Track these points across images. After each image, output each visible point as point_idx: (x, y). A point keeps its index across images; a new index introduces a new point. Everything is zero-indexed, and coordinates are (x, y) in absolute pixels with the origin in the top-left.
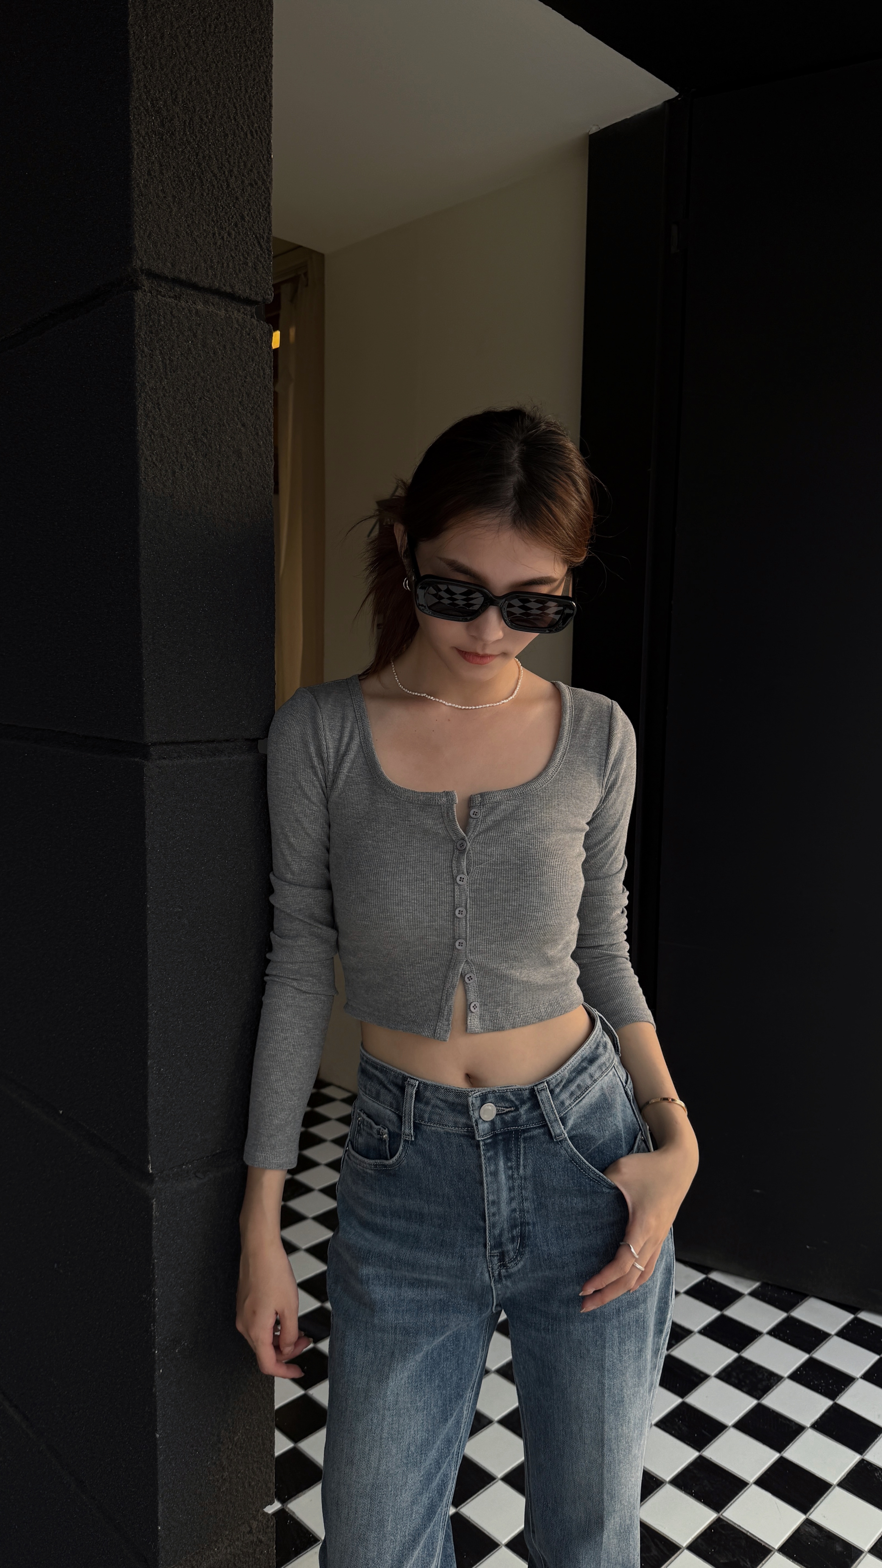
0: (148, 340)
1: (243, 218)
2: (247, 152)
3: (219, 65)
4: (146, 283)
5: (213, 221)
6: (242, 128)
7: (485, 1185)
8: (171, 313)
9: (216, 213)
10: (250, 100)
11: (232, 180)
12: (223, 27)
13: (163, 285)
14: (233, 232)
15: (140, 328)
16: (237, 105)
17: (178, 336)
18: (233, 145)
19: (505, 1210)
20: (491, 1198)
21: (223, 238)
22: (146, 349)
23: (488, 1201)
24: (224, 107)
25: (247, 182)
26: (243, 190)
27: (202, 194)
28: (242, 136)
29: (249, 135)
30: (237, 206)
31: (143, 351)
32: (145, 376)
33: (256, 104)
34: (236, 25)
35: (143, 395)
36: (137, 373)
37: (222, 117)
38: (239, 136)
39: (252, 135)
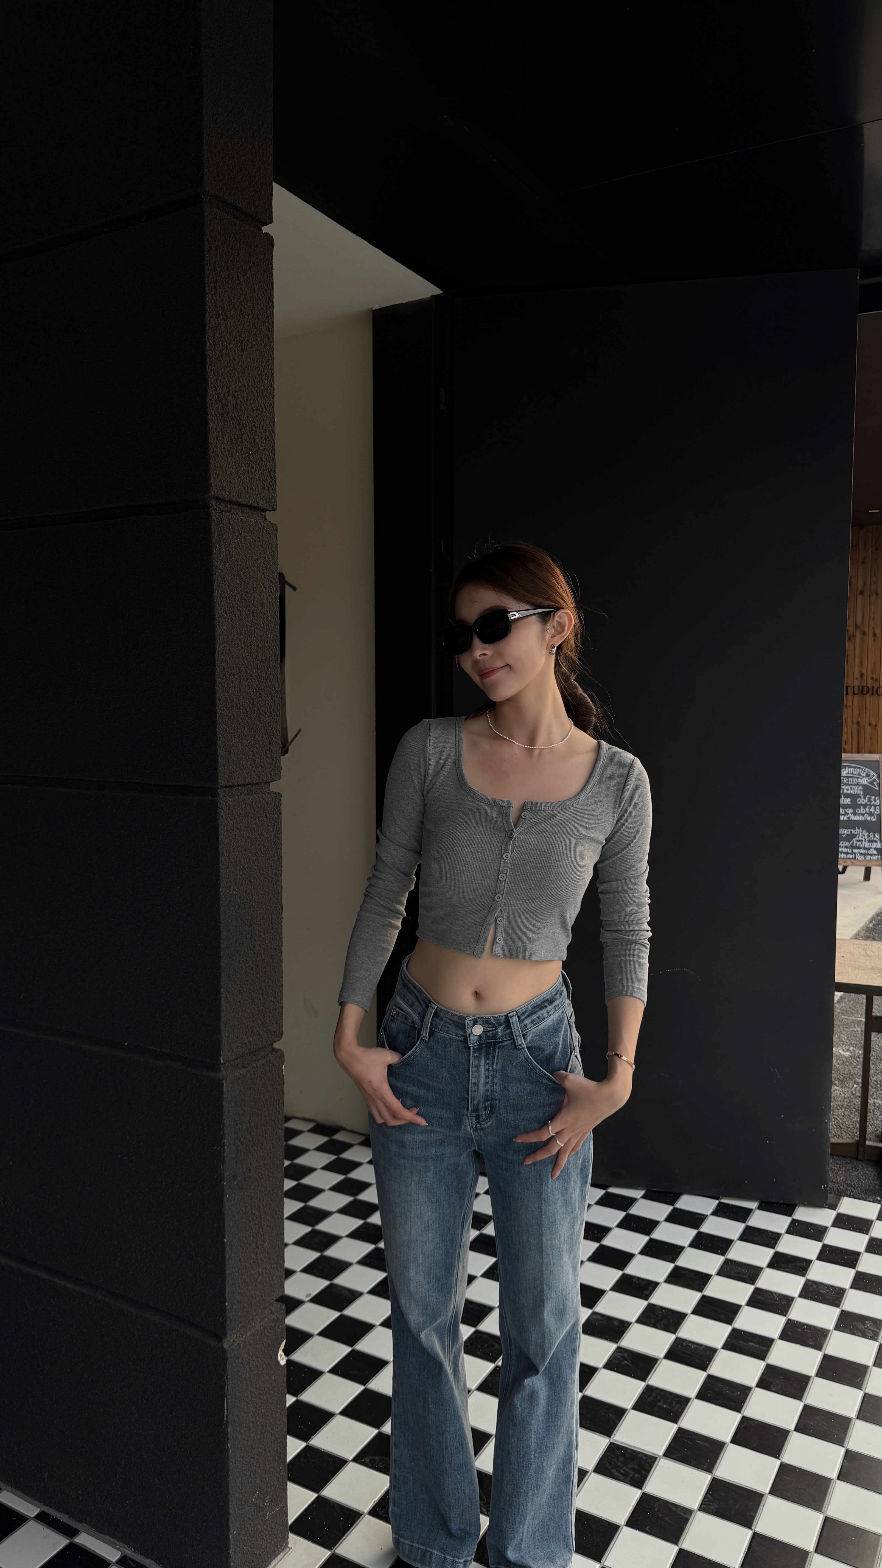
0: (218, 540)
1: (262, 460)
2: (264, 420)
3: (249, 368)
4: (213, 503)
5: (248, 463)
6: (261, 405)
7: (471, 1072)
8: (229, 522)
9: (249, 459)
10: (264, 387)
11: (256, 438)
12: (250, 345)
13: (222, 504)
14: (257, 469)
15: (214, 533)
16: (258, 391)
17: (232, 536)
18: (256, 416)
19: (482, 1089)
20: (474, 1081)
21: (253, 474)
22: (217, 545)
23: (472, 1082)
24: (252, 393)
25: (263, 437)
26: (262, 442)
27: (242, 448)
28: (261, 410)
29: (264, 410)
30: (259, 453)
31: (216, 547)
32: (217, 562)
33: (267, 389)
34: (257, 343)
35: (217, 573)
36: (214, 560)
37: (251, 400)
38: (260, 410)
39: (266, 409)
